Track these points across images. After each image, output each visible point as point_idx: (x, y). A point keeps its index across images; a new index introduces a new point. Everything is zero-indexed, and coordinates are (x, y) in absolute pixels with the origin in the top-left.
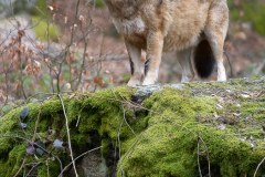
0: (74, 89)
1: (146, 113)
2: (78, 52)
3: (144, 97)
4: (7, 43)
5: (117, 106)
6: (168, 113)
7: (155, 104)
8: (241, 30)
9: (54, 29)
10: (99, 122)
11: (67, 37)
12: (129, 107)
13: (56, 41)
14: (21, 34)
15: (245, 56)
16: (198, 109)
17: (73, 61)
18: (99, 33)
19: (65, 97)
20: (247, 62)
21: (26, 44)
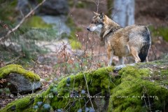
0: (89, 69)
1: (120, 77)
2: (89, 53)
3: (118, 71)
4: (59, 51)
5: (107, 75)
6: (129, 76)
7: (124, 73)
8: (158, 39)
9: (79, 44)
10: (100, 82)
11: (84, 47)
12: (112, 75)
13: (80, 49)
14: (65, 47)
15: (160, 50)
16: (142, 74)
17: (87, 57)
18: (98, 44)
19: (85, 72)
20: (162, 53)
21: (68, 51)
